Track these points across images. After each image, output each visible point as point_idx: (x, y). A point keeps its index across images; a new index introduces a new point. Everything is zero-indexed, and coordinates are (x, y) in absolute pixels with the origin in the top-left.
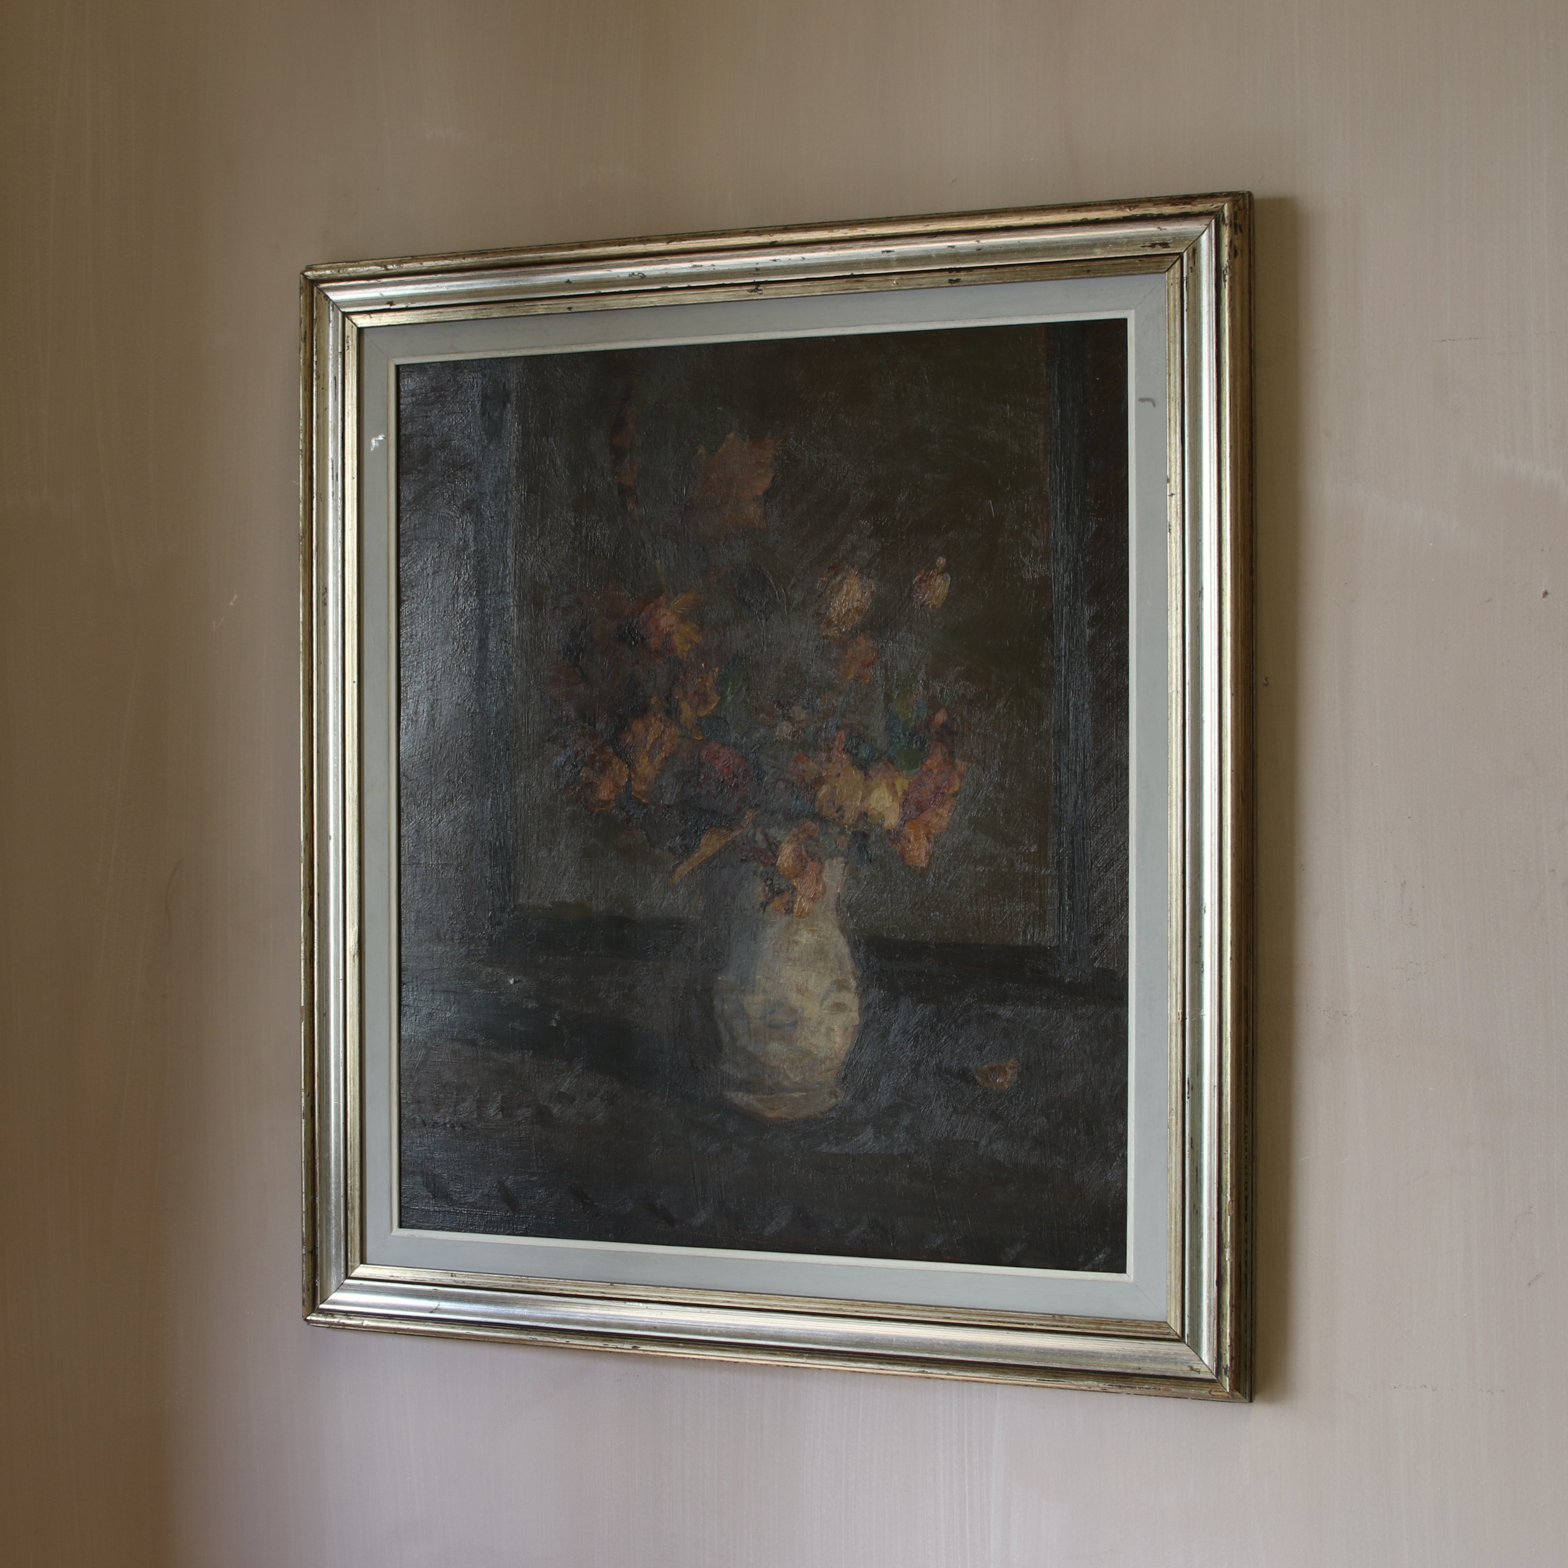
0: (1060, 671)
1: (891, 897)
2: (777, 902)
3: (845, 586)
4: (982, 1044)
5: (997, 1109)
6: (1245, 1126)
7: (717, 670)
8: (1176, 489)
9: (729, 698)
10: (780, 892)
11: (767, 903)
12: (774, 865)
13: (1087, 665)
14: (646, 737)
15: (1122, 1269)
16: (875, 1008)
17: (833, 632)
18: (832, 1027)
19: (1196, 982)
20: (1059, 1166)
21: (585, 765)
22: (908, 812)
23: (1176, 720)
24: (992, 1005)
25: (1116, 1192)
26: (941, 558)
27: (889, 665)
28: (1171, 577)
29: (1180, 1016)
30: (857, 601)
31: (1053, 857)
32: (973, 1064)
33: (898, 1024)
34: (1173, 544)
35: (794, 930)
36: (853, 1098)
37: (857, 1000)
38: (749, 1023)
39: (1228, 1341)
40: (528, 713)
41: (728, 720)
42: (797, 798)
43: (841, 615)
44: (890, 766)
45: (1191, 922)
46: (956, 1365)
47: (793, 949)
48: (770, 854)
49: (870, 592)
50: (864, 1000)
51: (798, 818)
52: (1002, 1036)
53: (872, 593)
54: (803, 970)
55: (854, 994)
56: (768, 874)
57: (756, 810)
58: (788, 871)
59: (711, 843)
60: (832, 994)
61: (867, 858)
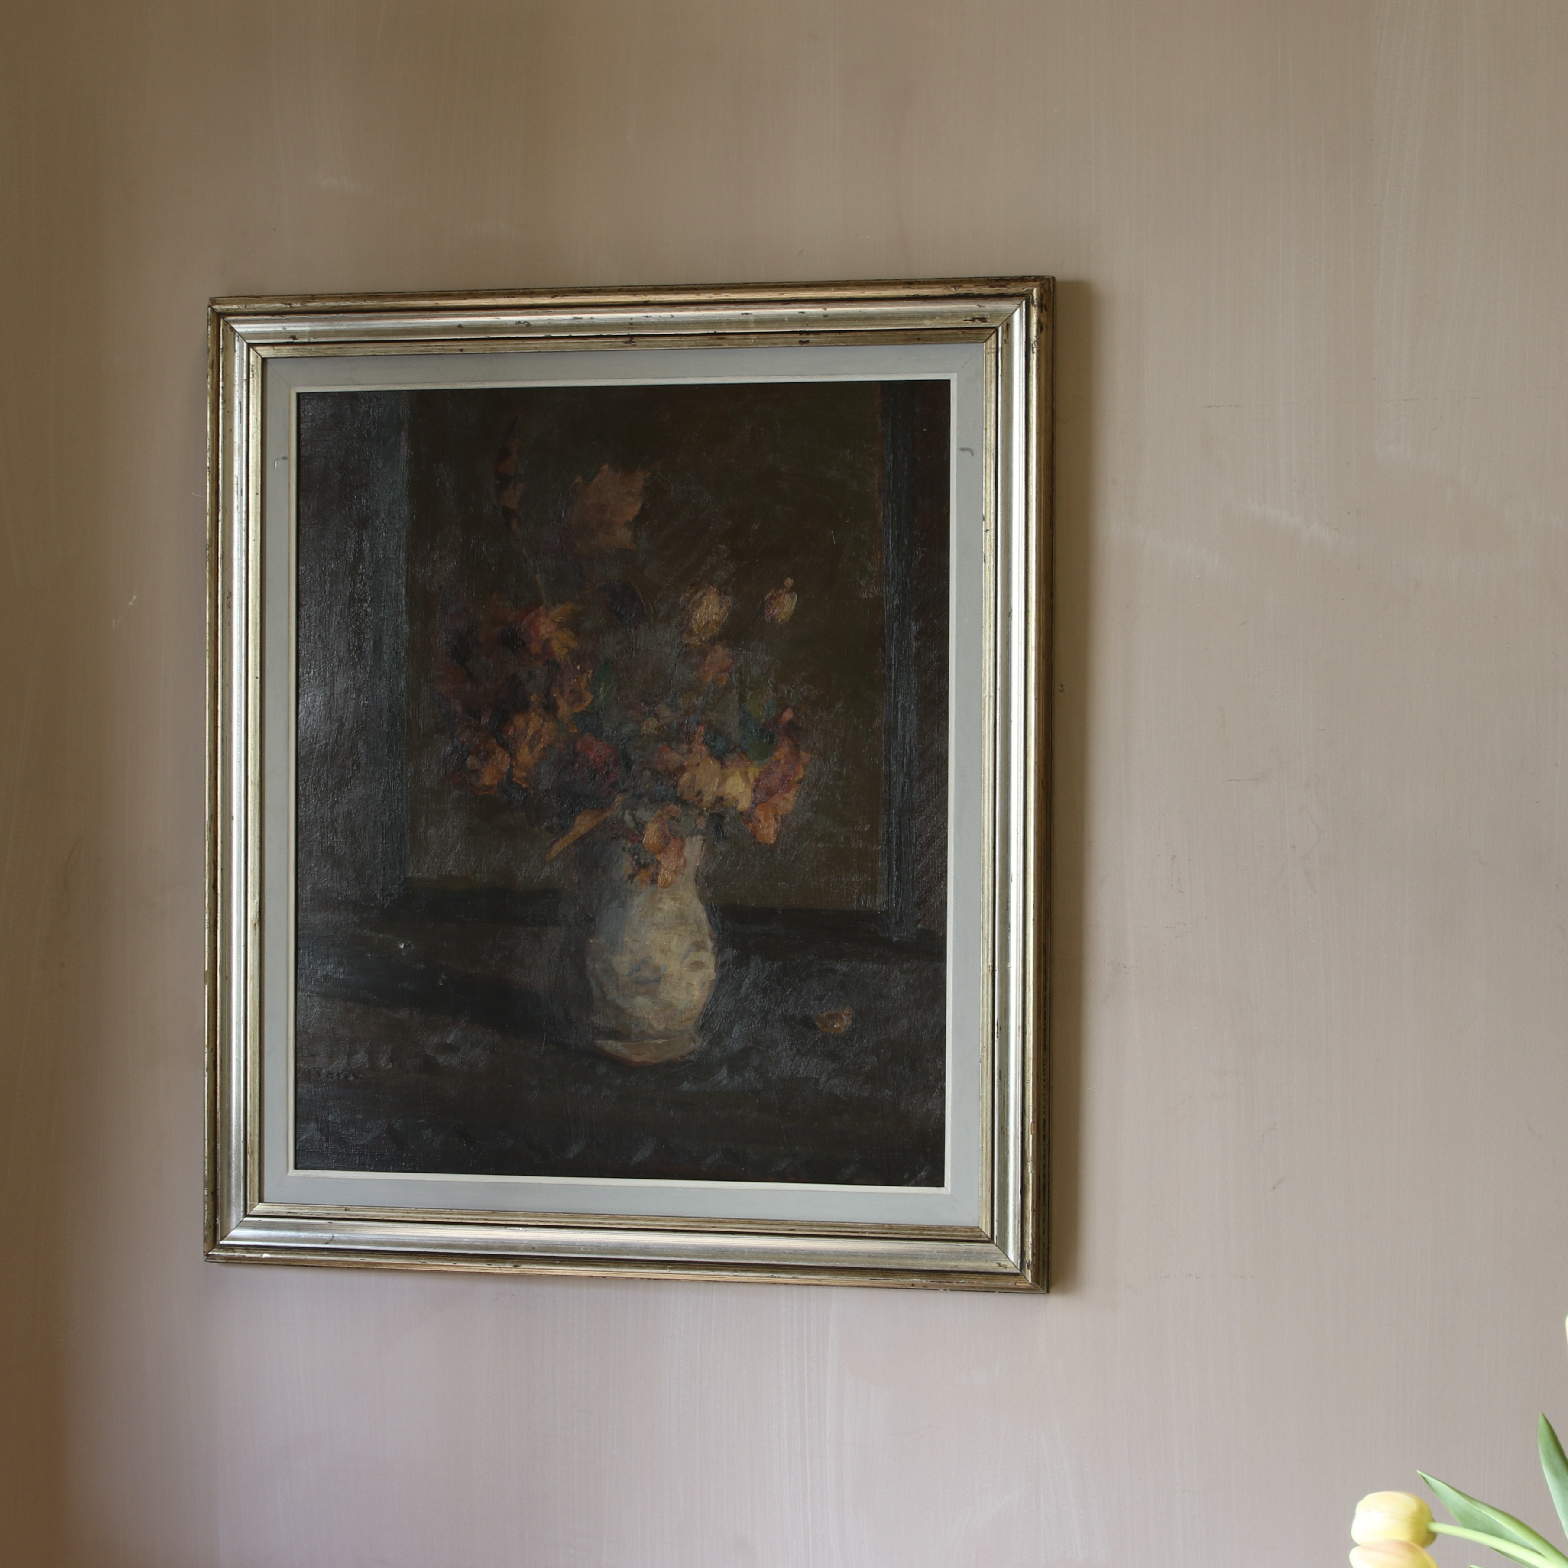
0: (890, 677)
1: (743, 870)
2: (644, 875)
3: (705, 601)
4: (821, 995)
5: (834, 1050)
6: (1044, 1060)
7: (591, 671)
8: (990, 526)
9: (602, 697)
10: (645, 866)
11: (634, 875)
12: (640, 842)
13: (913, 673)
14: (527, 730)
15: (940, 1184)
16: (729, 965)
17: (695, 640)
18: (691, 982)
19: (1004, 939)
20: (887, 1098)
21: (471, 754)
22: (759, 797)
23: (989, 720)
24: (831, 961)
25: (935, 1119)
26: (789, 579)
27: (743, 670)
28: (985, 599)
29: (991, 968)
30: (716, 614)
31: (884, 835)
32: (814, 1012)
33: (749, 978)
34: (988, 572)
35: (658, 898)
36: (710, 1043)
37: (713, 958)
38: (617, 980)
39: (1030, 1240)
40: (419, 708)
41: (601, 716)
42: (661, 784)
43: (702, 626)
44: (744, 756)
45: (1000, 889)
46: (800, 1269)
47: (657, 915)
48: (637, 832)
49: (727, 606)
50: (719, 958)
51: (662, 800)
52: (839, 988)
53: (729, 607)
54: (667, 933)
55: (710, 954)
56: (635, 850)
57: (625, 795)
58: (653, 847)
59: (584, 823)
60: (691, 954)
61: (723, 836)
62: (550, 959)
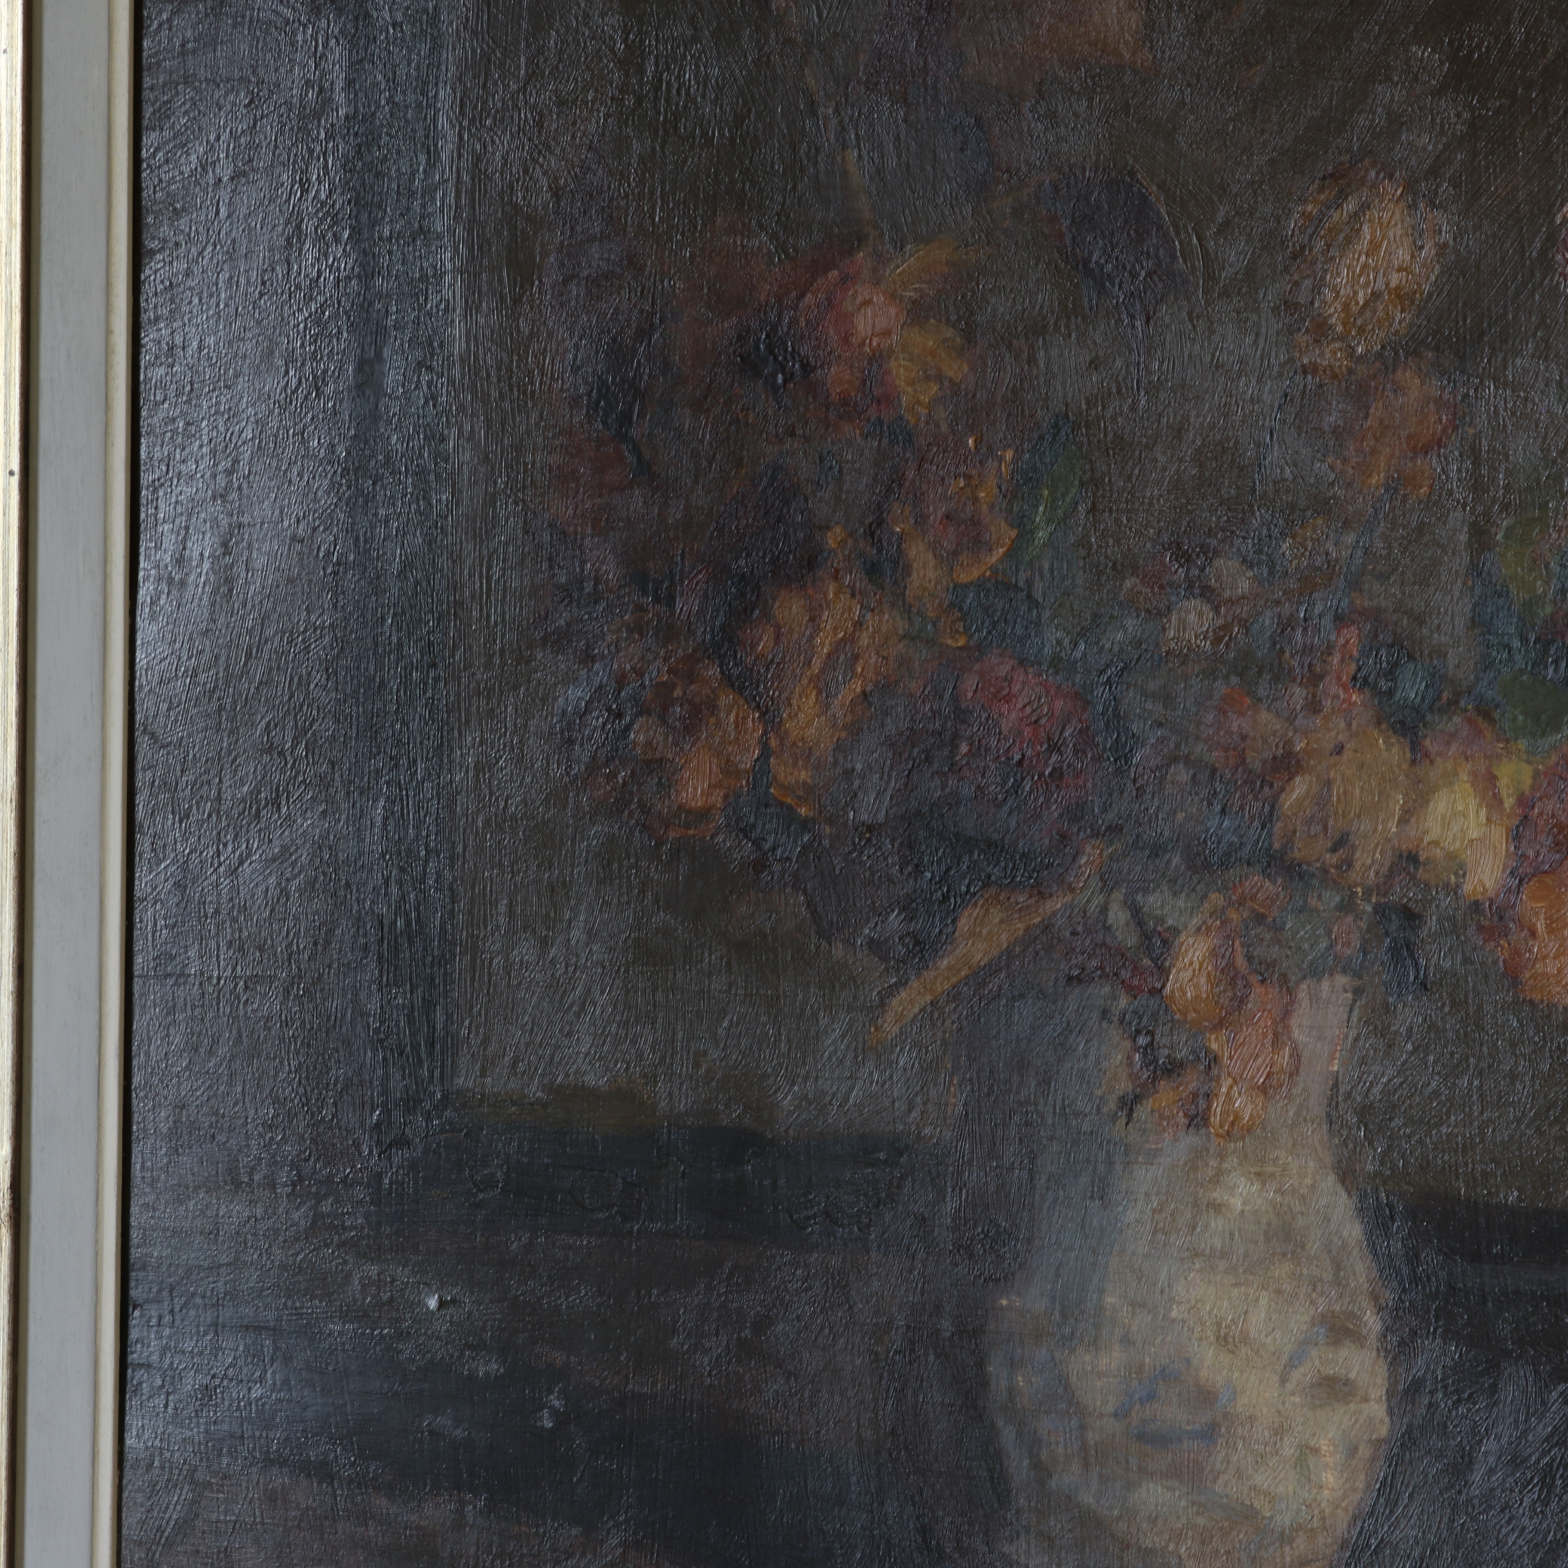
1: (1481, 1087)
2: (1165, 1095)
3: (1365, 228)
7: (1009, 455)
9: (1042, 535)
10: (1173, 1069)
11: (1138, 1099)
12: (1156, 992)
14: (812, 638)
16: (1432, 1393)
18: (1312, 1443)
21: (643, 711)
22: (1531, 853)
27: (1485, 447)
30: (1400, 270)
33: (1498, 1438)
35: (1210, 1172)
37: (1382, 1370)
38: (1083, 1427)
40: (489, 567)
41: (1038, 595)
42: (1223, 811)
43: (1354, 309)
44: (1483, 725)
47: (1206, 1227)
48: (1146, 962)
49: (1436, 244)
50: (1402, 1369)
51: (1225, 865)
53: (1442, 248)
54: (1236, 1285)
55: (1375, 1353)
56: (1141, 1018)
57: (1111, 843)
58: (1195, 1011)
59: (984, 931)
60: (1314, 1353)
61: (1416, 978)
62: (876, 1354)
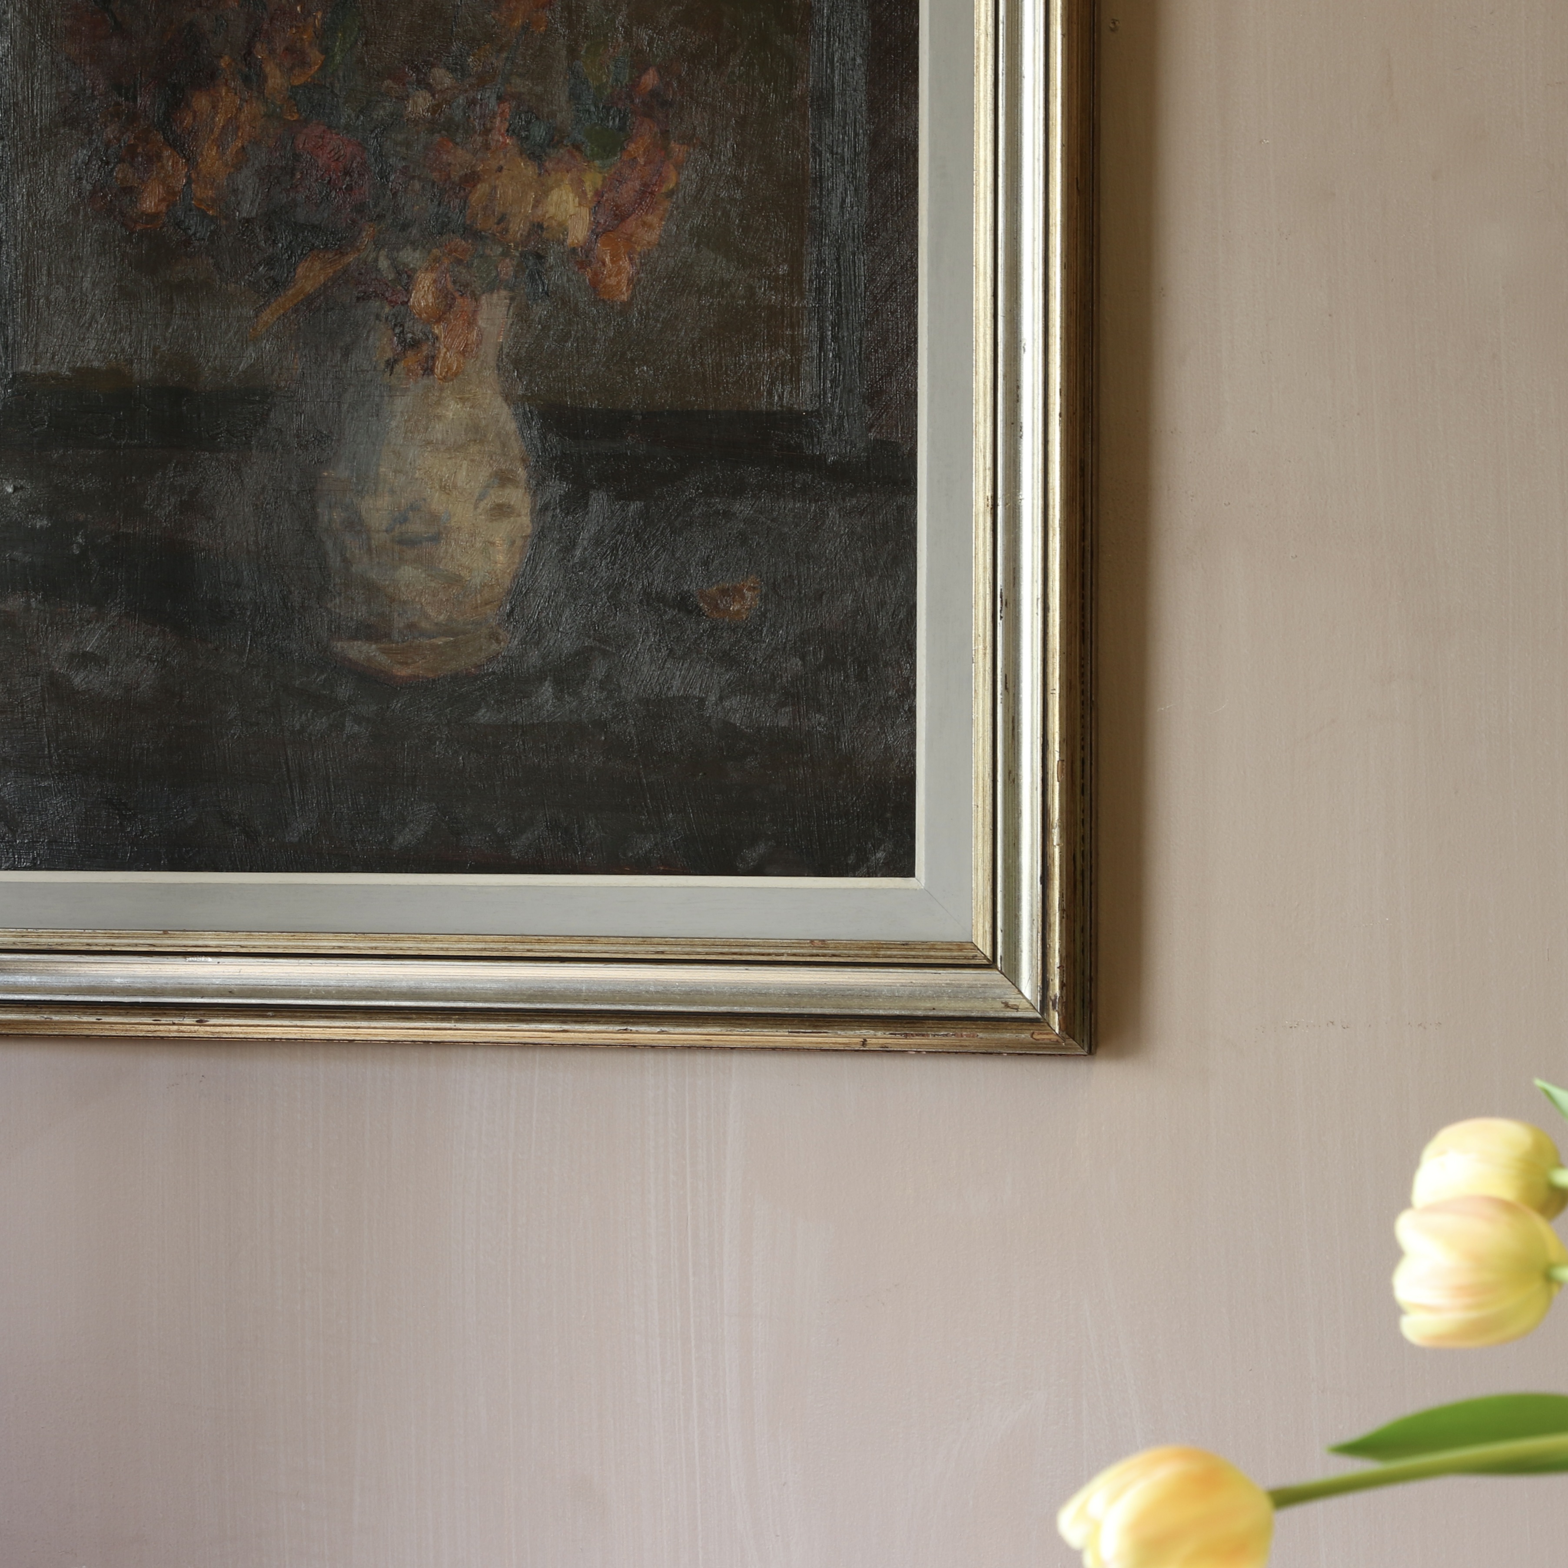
0: (820, 10)
1: (577, 347)
2: (411, 359)
4: (708, 557)
5: (730, 650)
6: (1082, 659)
7: (319, 15)
9: (338, 58)
10: (415, 344)
11: (396, 361)
12: (405, 304)
14: (213, 118)
15: (909, 872)
16: (554, 509)
18: (491, 540)
19: (1012, 451)
20: (819, 728)
21: (121, 160)
24: (724, 499)
25: (900, 762)
29: (990, 500)
31: (811, 281)
32: (697, 585)
33: (589, 531)
35: (435, 399)
36: (523, 641)
37: (528, 499)
38: (369, 538)
39: (1057, 960)
40: (33, 83)
41: (337, 91)
42: (439, 205)
44: (577, 154)
45: (1005, 366)
46: (673, 1018)
47: (434, 428)
48: (399, 288)
50: (538, 498)
51: (442, 232)
52: (738, 543)
54: (450, 458)
55: (524, 490)
56: (396, 318)
57: (379, 224)
58: (426, 313)
59: (311, 274)
60: (492, 492)
61: (543, 290)
62: (256, 505)
